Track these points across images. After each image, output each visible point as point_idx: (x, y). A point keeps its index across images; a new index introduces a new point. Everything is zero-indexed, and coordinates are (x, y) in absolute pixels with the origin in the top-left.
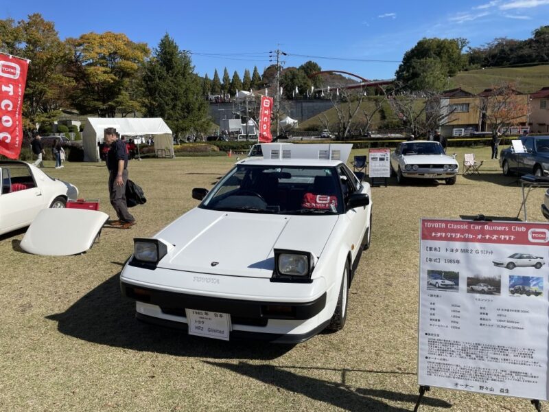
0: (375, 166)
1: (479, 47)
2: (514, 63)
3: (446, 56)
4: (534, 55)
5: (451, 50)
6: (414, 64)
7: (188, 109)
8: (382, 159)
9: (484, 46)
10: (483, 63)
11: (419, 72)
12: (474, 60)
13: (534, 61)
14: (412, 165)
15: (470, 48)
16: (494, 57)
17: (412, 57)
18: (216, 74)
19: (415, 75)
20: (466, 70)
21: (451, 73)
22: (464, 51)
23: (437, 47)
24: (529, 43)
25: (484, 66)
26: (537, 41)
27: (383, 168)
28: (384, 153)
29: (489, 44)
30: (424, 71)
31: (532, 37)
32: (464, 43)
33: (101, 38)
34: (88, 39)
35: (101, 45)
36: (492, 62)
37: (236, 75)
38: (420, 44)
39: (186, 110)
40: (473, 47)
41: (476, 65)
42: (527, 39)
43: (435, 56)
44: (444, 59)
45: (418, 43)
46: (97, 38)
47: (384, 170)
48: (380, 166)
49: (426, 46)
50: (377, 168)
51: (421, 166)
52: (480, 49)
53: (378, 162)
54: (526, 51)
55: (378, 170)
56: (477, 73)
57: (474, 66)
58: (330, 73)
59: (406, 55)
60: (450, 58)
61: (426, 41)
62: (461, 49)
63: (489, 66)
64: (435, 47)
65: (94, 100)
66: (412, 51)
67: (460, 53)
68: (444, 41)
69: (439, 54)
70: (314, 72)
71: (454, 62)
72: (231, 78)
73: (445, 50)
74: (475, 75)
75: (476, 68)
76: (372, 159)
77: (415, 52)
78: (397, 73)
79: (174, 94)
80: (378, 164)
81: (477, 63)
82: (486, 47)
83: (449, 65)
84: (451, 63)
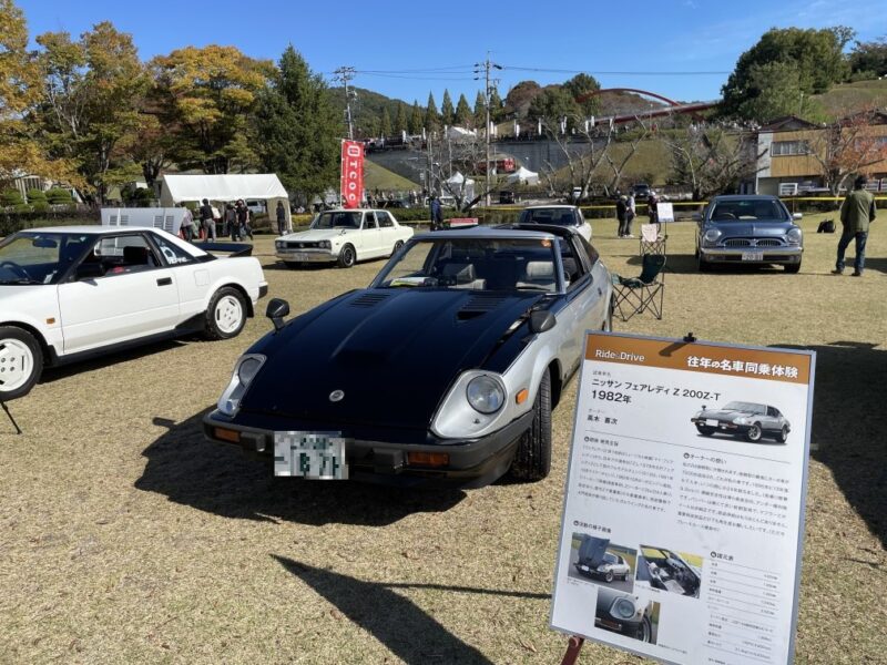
1: (874, 41)
3: (811, 59)
5: (819, 48)
6: (752, 74)
9: (883, 39)
10: (879, 69)
11: (760, 86)
12: (865, 64)
15: (859, 44)
17: (752, 62)
18: (431, 101)
19: (753, 93)
20: (850, 81)
21: (819, 88)
22: (848, 49)
23: (795, 44)
25: (882, 74)
30: (767, 86)
32: (847, 34)
33: (200, 54)
34: (181, 57)
35: (200, 66)
37: (463, 102)
38: (765, 38)
39: (317, 162)
40: (863, 42)
41: (867, 73)
43: (790, 58)
44: (807, 64)
45: (762, 38)
46: (194, 56)
49: (775, 42)
56: (866, 86)
57: (863, 75)
58: (619, 92)
59: (741, 58)
60: (817, 62)
61: (776, 34)
62: (842, 46)
64: (791, 43)
65: (193, 148)
66: (753, 51)
67: (838, 52)
68: (808, 34)
69: (797, 55)
70: (587, 93)
71: (825, 68)
72: (455, 106)
73: (809, 49)
74: (864, 90)
75: (868, 78)
78: (725, 89)
79: (300, 138)
81: (871, 69)
83: (815, 74)
84: (820, 71)
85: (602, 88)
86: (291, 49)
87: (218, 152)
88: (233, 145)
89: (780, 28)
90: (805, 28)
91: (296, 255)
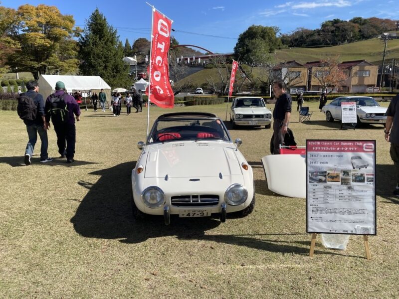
0: (346, 115)
2: (309, 45)
3: (268, 38)
4: (322, 40)
5: (270, 34)
6: (247, 43)
7: (117, 70)
8: (350, 109)
9: (290, 33)
10: (289, 45)
11: (251, 48)
12: (284, 42)
13: (321, 44)
14: (371, 114)
15: (281, 34)
16: (296, 40)
17: (245, 38)
19: (248, 51)
20: (280, 49)
21: (271, 51)
22: (278, 35)
23: (262, 32)
24: (318, 32)
25: (290, 46)
26: (323, 31)
27: (352, 116)
28: (352, 105)
29: (293, 31)
30: (254, 48)
31: (320, 28)
32: (277, 29)
33: (37, 9)
34: (27, 9)
35: (38, 16)
36: (295, 44)
38: (250, 29)
39: (115, 71)
41: (285, 46)
42: (315, 29)
43: (260, 38)
44: (267, 40)
45: (249, 29)
46: (34, 9)
47: (353, 117)
48: (349, 114)
49: (254, 30)
50: (347, 116)
51: (377, 114)
52: (287, 34)
53: (348, 112)
54: (316, 37)
55: (348, 117)
56: (287, 51)
58: (184, 46)
59: (240, 36)
60: (270, 40)
62: (276, 34)
63: (293, 47)
64: (260, 31)
65: (31, 60)
66: (245, 34)
67: (275, 36)
69: (263, 37)
70: (174, 45)
71: (273, 43)
73: (267, 34)
74: (286, 52)
75: (286, 48)
76: (344, 109)
77: (247, 34)
78: (235, 48)
79: (105, 57)
80: (348, 113)
81: (286, 44)
82: (291, 33)
83: (269, 45)
84: (271, 43)
85: (179, 44)
86: (97, 11)
87: (42, 63)
88: (51, 59)
89: (255, 25)
90: (265, 26)
91: (250, 122)
